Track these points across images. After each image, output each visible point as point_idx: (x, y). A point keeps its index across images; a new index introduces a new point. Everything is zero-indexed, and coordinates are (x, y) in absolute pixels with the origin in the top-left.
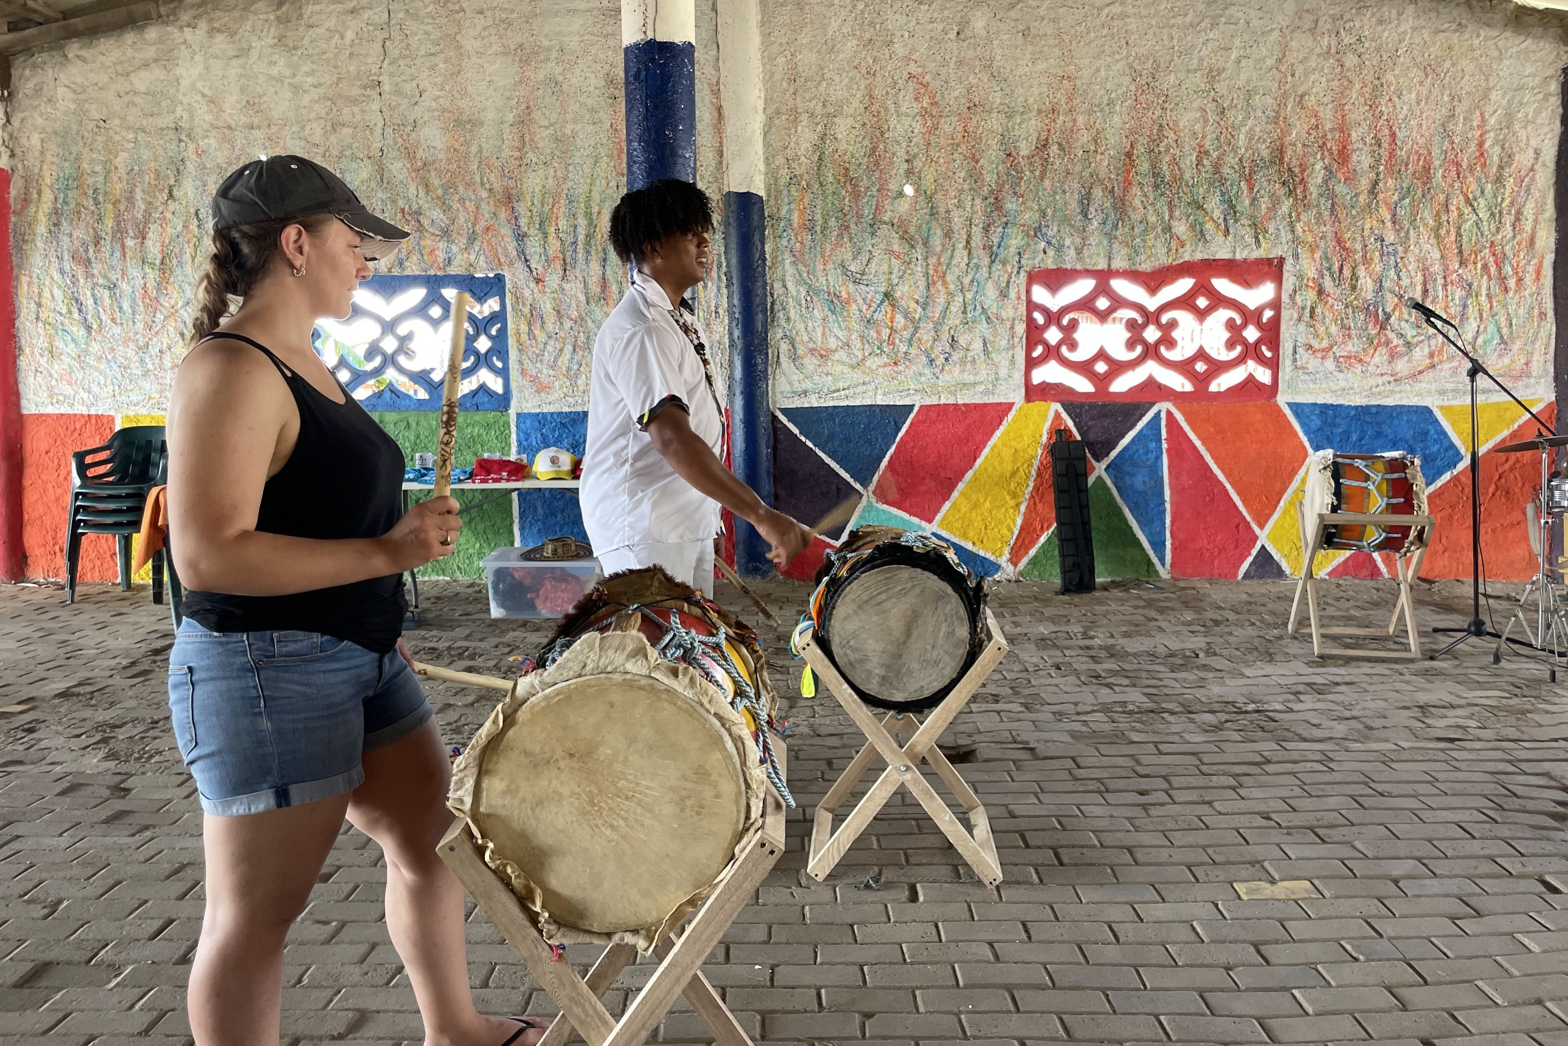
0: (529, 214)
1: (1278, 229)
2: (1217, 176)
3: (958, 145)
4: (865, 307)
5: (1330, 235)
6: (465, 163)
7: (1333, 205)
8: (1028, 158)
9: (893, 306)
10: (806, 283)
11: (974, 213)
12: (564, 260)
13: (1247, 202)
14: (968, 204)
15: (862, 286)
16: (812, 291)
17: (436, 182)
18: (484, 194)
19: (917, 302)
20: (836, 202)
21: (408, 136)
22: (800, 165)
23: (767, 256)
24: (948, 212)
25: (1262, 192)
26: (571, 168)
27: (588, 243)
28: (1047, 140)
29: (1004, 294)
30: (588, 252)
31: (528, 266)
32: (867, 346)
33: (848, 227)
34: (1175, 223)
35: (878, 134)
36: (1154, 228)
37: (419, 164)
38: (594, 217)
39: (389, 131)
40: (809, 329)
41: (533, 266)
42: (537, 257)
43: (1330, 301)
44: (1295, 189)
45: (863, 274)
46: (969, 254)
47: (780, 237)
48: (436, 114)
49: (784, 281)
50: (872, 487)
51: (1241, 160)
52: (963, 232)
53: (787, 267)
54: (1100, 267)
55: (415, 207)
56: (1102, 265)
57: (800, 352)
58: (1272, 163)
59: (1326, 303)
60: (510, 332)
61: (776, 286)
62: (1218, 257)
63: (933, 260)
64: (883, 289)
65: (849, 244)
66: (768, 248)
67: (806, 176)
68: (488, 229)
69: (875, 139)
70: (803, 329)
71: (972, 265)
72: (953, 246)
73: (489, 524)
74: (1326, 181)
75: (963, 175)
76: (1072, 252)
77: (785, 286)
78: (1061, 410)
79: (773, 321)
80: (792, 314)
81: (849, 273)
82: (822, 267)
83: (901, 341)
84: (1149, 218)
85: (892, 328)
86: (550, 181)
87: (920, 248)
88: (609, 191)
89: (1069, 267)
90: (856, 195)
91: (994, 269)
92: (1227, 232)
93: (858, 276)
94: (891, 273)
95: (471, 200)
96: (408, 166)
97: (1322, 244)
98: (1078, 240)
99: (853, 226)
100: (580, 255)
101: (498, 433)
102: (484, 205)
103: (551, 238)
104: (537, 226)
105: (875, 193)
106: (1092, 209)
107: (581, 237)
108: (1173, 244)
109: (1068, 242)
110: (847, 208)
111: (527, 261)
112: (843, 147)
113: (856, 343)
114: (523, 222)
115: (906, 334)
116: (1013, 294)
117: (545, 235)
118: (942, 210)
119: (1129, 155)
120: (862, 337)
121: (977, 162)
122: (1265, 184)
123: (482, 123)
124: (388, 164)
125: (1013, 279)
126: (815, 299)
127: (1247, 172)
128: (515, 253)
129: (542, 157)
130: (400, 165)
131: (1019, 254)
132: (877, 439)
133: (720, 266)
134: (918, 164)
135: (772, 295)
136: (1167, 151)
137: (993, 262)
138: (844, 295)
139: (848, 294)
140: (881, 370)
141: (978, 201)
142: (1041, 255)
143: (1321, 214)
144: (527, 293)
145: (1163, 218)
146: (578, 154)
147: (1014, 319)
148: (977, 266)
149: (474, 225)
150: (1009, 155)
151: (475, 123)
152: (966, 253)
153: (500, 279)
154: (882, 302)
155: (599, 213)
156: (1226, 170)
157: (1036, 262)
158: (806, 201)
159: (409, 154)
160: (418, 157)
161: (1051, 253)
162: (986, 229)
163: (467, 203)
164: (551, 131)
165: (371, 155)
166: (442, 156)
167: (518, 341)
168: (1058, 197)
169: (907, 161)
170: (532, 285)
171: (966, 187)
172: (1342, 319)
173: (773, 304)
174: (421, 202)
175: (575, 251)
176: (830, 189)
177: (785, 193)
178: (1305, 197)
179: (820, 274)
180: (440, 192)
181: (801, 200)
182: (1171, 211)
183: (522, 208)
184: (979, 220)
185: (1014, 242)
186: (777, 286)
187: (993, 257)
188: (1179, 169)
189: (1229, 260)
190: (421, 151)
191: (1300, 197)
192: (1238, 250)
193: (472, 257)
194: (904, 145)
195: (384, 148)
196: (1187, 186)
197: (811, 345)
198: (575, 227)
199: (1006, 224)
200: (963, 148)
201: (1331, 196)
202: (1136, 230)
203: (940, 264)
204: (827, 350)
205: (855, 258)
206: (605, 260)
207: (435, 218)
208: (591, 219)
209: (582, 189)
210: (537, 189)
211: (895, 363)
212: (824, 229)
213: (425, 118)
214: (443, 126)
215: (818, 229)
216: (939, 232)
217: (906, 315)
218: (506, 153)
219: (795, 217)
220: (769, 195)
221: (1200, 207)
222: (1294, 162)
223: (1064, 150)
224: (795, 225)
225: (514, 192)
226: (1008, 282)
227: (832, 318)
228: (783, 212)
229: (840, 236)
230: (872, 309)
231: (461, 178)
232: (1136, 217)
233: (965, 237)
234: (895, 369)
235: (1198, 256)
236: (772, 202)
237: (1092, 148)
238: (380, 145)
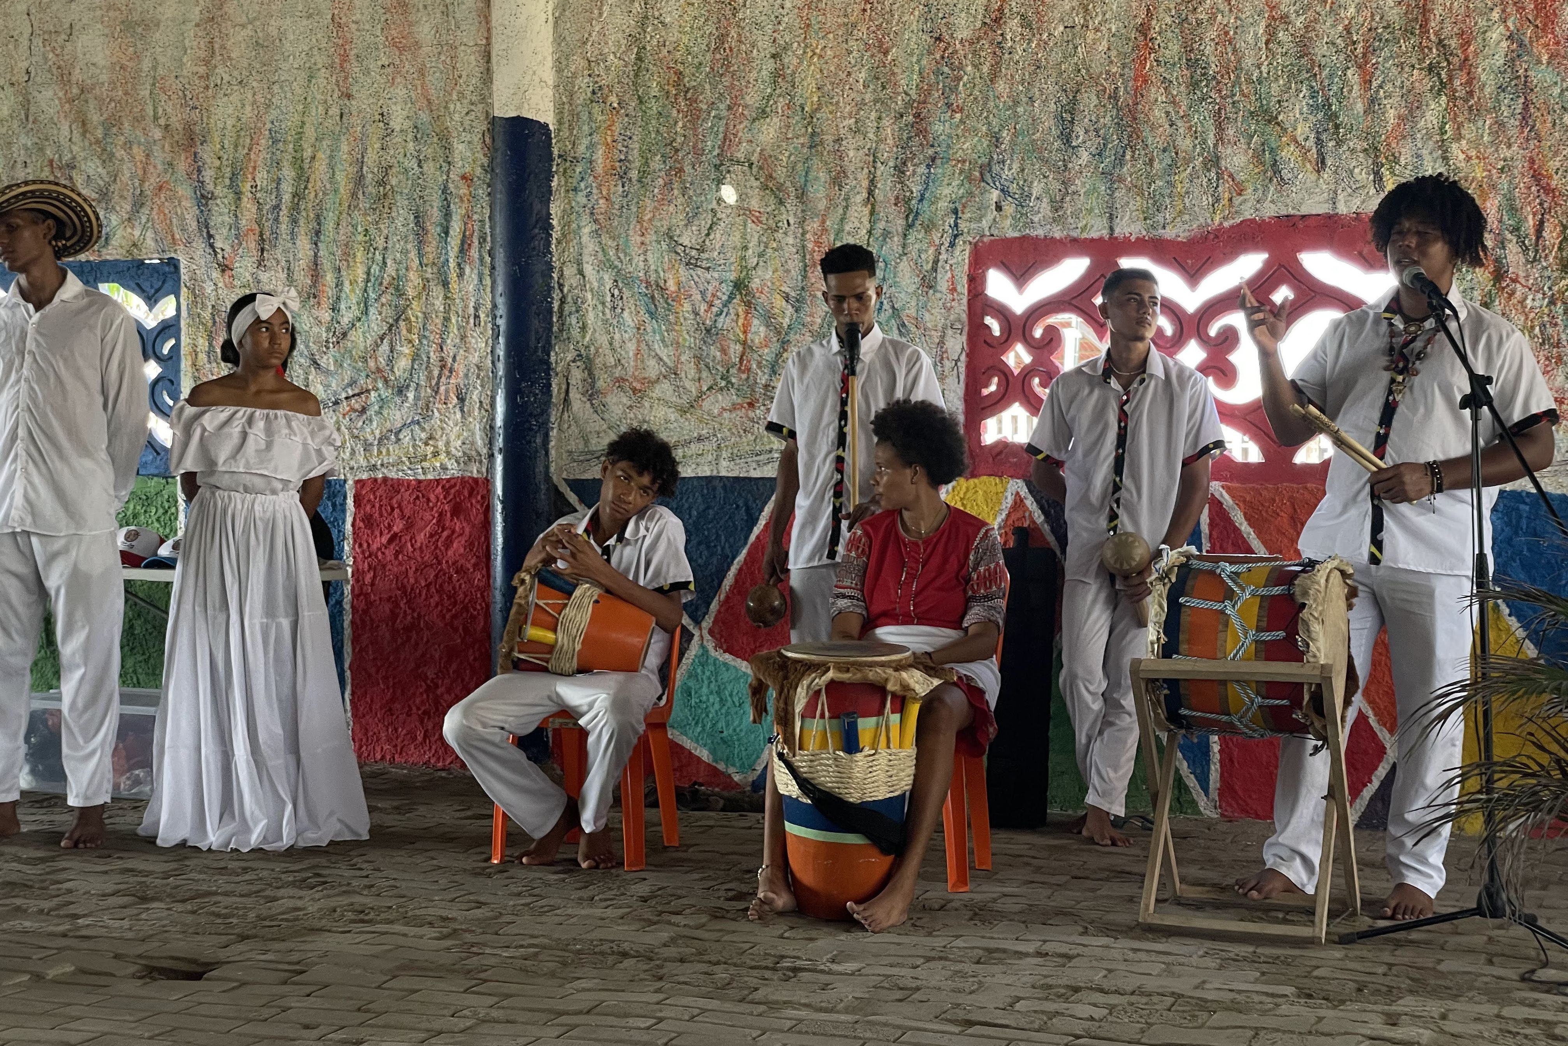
0: (217, 163)
1: (1419, 156)
2: (1304, 61)
3: (854, 26)
4: (703, 307)
5: (1520, 165)
6: (134, 88)
7: (1526, 107)
8: (971, 43)
9: (748, 304)
10: (613, 267)
11: (879, 141)
12: (261, 235)
13: (1360, 107)
14: (871, 125)
15: (699, 271)
16: (622, 279)
17: (95, 118)
18: (158, 134)
19: (787, 298)
20: (663, 129)
21: (62, 47)
22: (607, 69)
23: (554, 222)
24: (838, 140)
25: (1389, 87)
26: (276, 88)
27: (295, 208)
28: (1001, 10)
29: (928, 283)
30: (295, 222)
31: (212, 246)
32: (705, 374)
33: (681, 170)
34: (1226, 151)
35: (728, 13)
36: (1188, 161)
37: (75, 91)
38: (306, 166)
39: (38, 41)
40: (616, 344)
41: (218, 245)
42: (225, 231)
43: (1520, 291)
44: (1451, 78)
45: (701, 250)
46: (872, 213)
47: (575, 190)
48: (99, 13)
49: (579, 263)
50: (707, 623)
51: (1347, 29)
52: (863, 176)
53: (585, 239)
54: (1094, 235)
55: (67, 157)
56: (1097, 230)
57: (600, 384)
58: (1408, 32)
59: (1512, 294)
60: (184, 350)
61: (567, 272)
62: (1304, 210)
63: (813, 225)
64: (733, 276)
65: (681, 200)
66: (555, 209)
67: (617, 88)
68: (160, 188)
69: (724, 22)
70: (606, 344)
71: (877, 232)
72: (847, 199)
73: (140, 658)
74: (1511, 62)
75: (862, 76)
76: (1045, 207)
77: (581, 273)
78: (1024, 492)
79: (561, 331)
80: (591, 318)
81: (680, 249)
82: (639, 239)
83: (759, 364)
84: (1179, 141)
85: (744, 343)
86: (248, 108)
87: (791, 203)
88: (329, 123)
89: (1040, 232)
90: (694, 116)
91: (911, 239)
92: (1320, 165)
93: (694, 253)
94: (745, 248)
95: (139, 144)
96: (61, 94)
97: (1504, 183)
98: (1056, 186)
99: (688, 169)
100: (284, 227)
101: (161, 511)
102: (156, 150)
103: (247, 202)
104: (227, 182)
105: (724, 113)
106: (1079, 130)
107: (287, 198)
108: (1224, 191)
109: (1037, 189)
110: (680, 139)
111: (210, 236)
112: (673, 36)
113: (689, 370)
114: (208, 175)
115: (768, 354)
116: (943, 284)
117: (238, 195)
118: (829, 138)
119: (1143, 29)
120: (698, 358)
121: (886, 53)
122: (1394, 71)
123: (158, 25)
124: (36, 94)
125: (943, 257)
126: (627, 293)
127: (1359, 50)
128: (194, 224)
129: (236, 73)
130: (50, 93)
131: (955, 212)
132: (718, 537)
133: (482, 240)
134: (790, 60)
135: (561, 286)
136: (1212, 18)
137: (910, 226)
138: (672, 286)
139: (679, 284)
140: (726, 415)
141: (886, 122)
142: (992, 214)
143: (1501, 125)
144: (209, 288)
145: (1204, 141)
146: (285, 66)
147: (944, 328)
148: (886, 234)
149: (142, 181)
150: (939, 39)
151: (149, 24)
152: (866, 211)
153: (173, 264)
154: (731, 298)
155: (313, 158)
156: (1321, 49)
157: (985, 223)
158: (617, 128)
159: (63, 76)
160: (74, 79)
161: (1009, 208)
162: (900, 170)
163: (135, 149)
164: (249, 31)
165: (14, 79)
166: (104, 78)
167: (194, 365)
168: (1020, 110)
169: (774, 56)
170: (216, 274)
171: (868, 97)
172: (1543, 326)
173: (563, 301)
174: (75, 149)
175: (276, 220)
176: (654, 107)
177: (585, 117)
178: (1471, 93)
179: (635, 250)
180: (99, 133)
181: (609, 128)
182: (1220, 128)
183: (207, 154)
184: (888, 152)
185: (947, 191)
186: (570, 271)
187: (911, 218)
188: (1235, 50)
189: (1329, 217)
190: (77, 71)
191: (1461, 93)
192: (1341, 197)
193: (137, 233)
194: (769, 29)
195: (32, 70)
196: (1249, 81)
197: (618, 372)
198: (279, 181)
199: (933, 159)
200: (862, 31)
201: (1525, 87)
202: (1156, 164)
203: (825, 230)
204: (643, 380)
205: (689, 223)
206: (318, 233)
207: (91, 172)
208: (301, 168)
209: (291, 122)
210: (230, 123)
211: (751, 405)
212: (643, 174)
213: (84, 21)
214: (107, 31)
215: (634, 174)
216: (823, 176)
217: (768, 319)
218: (189, 66)
219: (600, 154)
220: (560, 122)
221: (1272, 120)
222: (1448, 29)
223: (1030, 26)
224: (599, 170)
225: (197, 129)
226: (936, 262)
227: (651, 325)
228: (582, 148)
229: (668, 185)
230: (715, 309)
231: (127, 110)
232: (1155, 140)
233: (865, 184)
234: (751, 414)
235: (1269, 211)
236: (565, 133)
237: (1079, 20)
238: (26, 64)
